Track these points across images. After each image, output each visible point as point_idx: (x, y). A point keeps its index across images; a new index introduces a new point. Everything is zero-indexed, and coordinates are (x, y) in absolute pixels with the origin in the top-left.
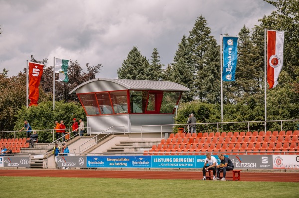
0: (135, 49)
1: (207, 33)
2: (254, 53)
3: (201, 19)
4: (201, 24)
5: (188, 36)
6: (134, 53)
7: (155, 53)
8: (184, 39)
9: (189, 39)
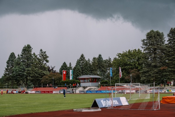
0: (65, 62)
1: (84, 58)
2: (97, 64)
3: (82, 54)
4: (82, 56)
5: (79, 59)
6: (65, 63)
7: (70, 64)
8: (78, 60)
9: (79, 60)
